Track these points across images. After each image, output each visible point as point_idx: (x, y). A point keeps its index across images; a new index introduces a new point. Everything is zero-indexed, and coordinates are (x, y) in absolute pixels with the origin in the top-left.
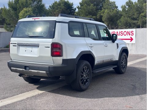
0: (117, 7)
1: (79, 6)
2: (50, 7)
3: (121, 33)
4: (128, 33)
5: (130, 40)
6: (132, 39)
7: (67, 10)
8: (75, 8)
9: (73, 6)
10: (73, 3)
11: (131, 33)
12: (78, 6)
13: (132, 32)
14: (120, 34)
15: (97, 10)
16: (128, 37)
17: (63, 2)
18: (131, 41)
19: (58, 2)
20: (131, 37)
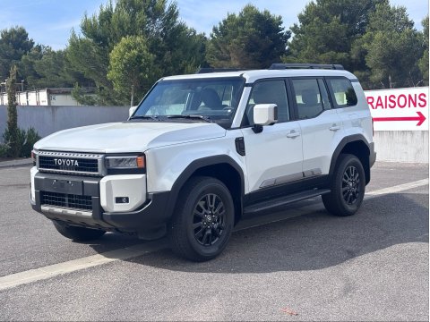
0: (412, 24)
1: (299, 24)
2: (215, 30)
3: (391, 101)
4: (411, 101)
5: (418, 122)
6: (421, 119)
7: (262, 37)
8: (288, 32)
9: (282, 26)
10: (280, 18)
11: (418, 101)
12: (296, 26)
13: (422, 97)
14: (388, 102)
15: (351, 34)
16: (411, 111)
17: (251, 16)
18: (419, 124)
19: (237, 15)
20: (419, 113)
